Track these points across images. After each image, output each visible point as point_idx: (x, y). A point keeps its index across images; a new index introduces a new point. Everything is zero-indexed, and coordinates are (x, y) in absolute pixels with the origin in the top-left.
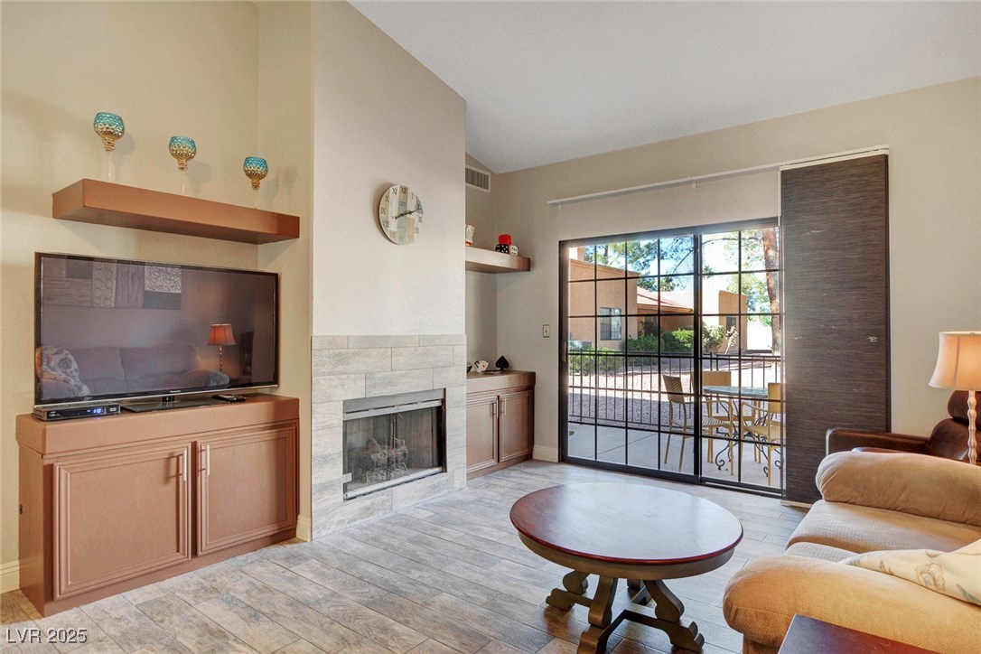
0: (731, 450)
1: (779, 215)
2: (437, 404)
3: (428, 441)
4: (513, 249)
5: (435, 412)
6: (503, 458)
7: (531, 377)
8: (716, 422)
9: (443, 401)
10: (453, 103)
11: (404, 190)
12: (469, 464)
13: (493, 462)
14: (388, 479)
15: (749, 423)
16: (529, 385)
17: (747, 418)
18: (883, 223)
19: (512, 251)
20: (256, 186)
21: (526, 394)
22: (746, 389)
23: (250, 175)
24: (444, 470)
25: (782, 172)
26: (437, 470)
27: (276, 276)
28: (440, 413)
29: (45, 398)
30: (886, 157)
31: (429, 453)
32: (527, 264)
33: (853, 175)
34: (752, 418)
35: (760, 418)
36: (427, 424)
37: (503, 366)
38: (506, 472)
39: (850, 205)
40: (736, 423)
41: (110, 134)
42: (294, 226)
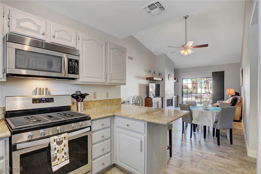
1: (212, 77)
2: (172, 98)
4: (176, 79)
6: (176, 106)
7: (178, 96)
11: (170, 75)
12: (174, 106)
18: (223, 78)
21: (178, 98)
23: (159, 75)
24: (172, 106)
25: (212, 72)
27: (160, 84)
28: (172, 100)
30: (224, 71)
31: (171, 104)
32: (178, 81)
33: (220, 73)
36: (171, 101)
39: (220, 76)
41: (151, 72)
42: (162, 79)
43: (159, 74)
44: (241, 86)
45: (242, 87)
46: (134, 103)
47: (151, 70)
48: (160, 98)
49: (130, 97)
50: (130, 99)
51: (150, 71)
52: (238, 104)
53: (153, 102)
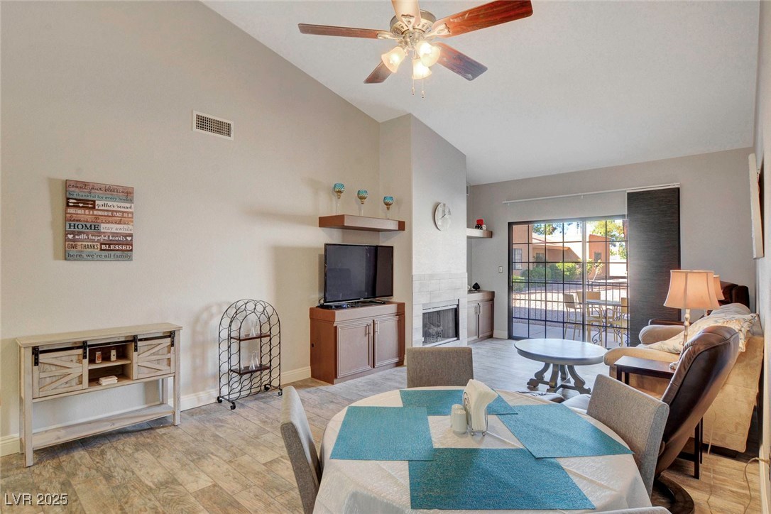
0: (601, 334)
1: (626, 214)
2: (455, 306)
3: (451, 325)
4: (484, 227)
5: (454, 311)
6: (480, 336)
7: (493, 293)
8: (592, 319)
9: (458, 305)
10: (460, 157)
11: (444, 205)
12: (468, 337)
13: (476, 337)
14: (437, 341)
15: (611, 320)
16: (491, 298)
17: (610, 318)
18: (677, 220)
19: (484, 228)
20: (388, 209)
21: (490, 303)
22: (609, 301)
23: (387, 204)
24: (458, 339)
25: (628, 193)
26: (456, 339)
27: (392, 247)
28: (456, 311)
29: (327, 300)
30: (679, 189)
31: (452, 331)
32: (490, 234)
33: (663, 197)
34: (612, 318)
35: (617, 317)
36: (451, 316)
37: (476, 288)
38: (482, 342)
39: (662, 211)
40: (604, 320)
41: (340, 192)
42: (402, 226)
43: (388, 201)
44: (755, 259)
45: (760, 262)
46: (230, 337)
47: (342, 186)
48: (391, 309)
49: (208, 308)
50: (212, 316)
51: (337, 189)
52: (739, 360)
53: (339, 330)
